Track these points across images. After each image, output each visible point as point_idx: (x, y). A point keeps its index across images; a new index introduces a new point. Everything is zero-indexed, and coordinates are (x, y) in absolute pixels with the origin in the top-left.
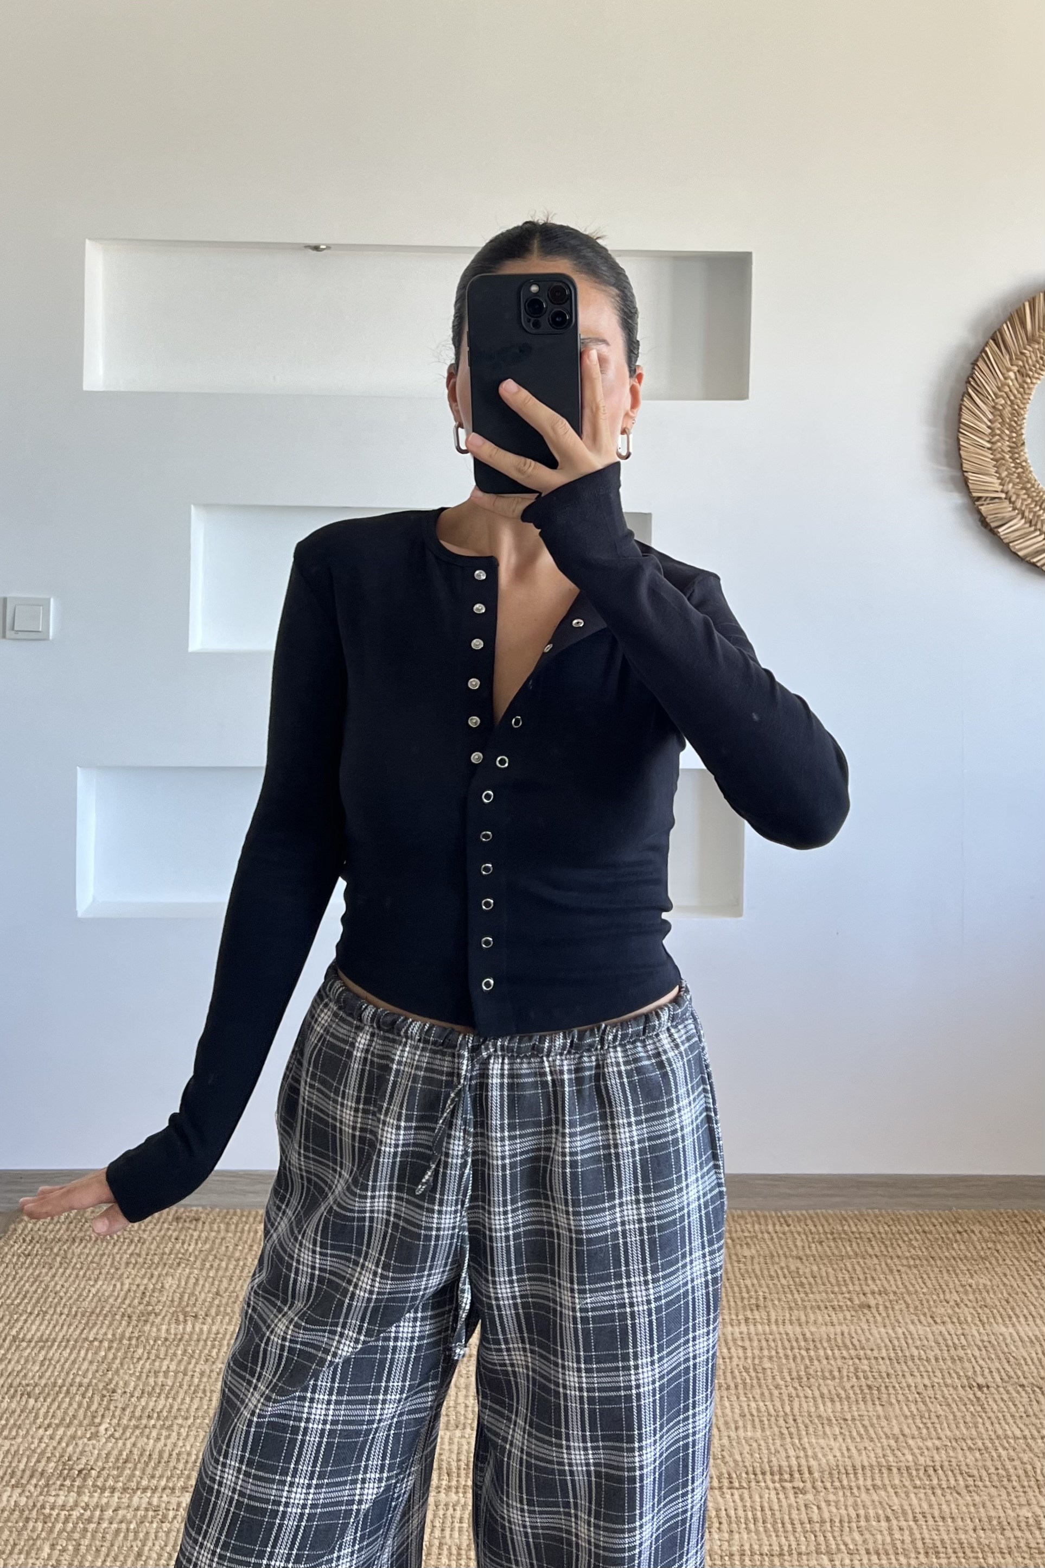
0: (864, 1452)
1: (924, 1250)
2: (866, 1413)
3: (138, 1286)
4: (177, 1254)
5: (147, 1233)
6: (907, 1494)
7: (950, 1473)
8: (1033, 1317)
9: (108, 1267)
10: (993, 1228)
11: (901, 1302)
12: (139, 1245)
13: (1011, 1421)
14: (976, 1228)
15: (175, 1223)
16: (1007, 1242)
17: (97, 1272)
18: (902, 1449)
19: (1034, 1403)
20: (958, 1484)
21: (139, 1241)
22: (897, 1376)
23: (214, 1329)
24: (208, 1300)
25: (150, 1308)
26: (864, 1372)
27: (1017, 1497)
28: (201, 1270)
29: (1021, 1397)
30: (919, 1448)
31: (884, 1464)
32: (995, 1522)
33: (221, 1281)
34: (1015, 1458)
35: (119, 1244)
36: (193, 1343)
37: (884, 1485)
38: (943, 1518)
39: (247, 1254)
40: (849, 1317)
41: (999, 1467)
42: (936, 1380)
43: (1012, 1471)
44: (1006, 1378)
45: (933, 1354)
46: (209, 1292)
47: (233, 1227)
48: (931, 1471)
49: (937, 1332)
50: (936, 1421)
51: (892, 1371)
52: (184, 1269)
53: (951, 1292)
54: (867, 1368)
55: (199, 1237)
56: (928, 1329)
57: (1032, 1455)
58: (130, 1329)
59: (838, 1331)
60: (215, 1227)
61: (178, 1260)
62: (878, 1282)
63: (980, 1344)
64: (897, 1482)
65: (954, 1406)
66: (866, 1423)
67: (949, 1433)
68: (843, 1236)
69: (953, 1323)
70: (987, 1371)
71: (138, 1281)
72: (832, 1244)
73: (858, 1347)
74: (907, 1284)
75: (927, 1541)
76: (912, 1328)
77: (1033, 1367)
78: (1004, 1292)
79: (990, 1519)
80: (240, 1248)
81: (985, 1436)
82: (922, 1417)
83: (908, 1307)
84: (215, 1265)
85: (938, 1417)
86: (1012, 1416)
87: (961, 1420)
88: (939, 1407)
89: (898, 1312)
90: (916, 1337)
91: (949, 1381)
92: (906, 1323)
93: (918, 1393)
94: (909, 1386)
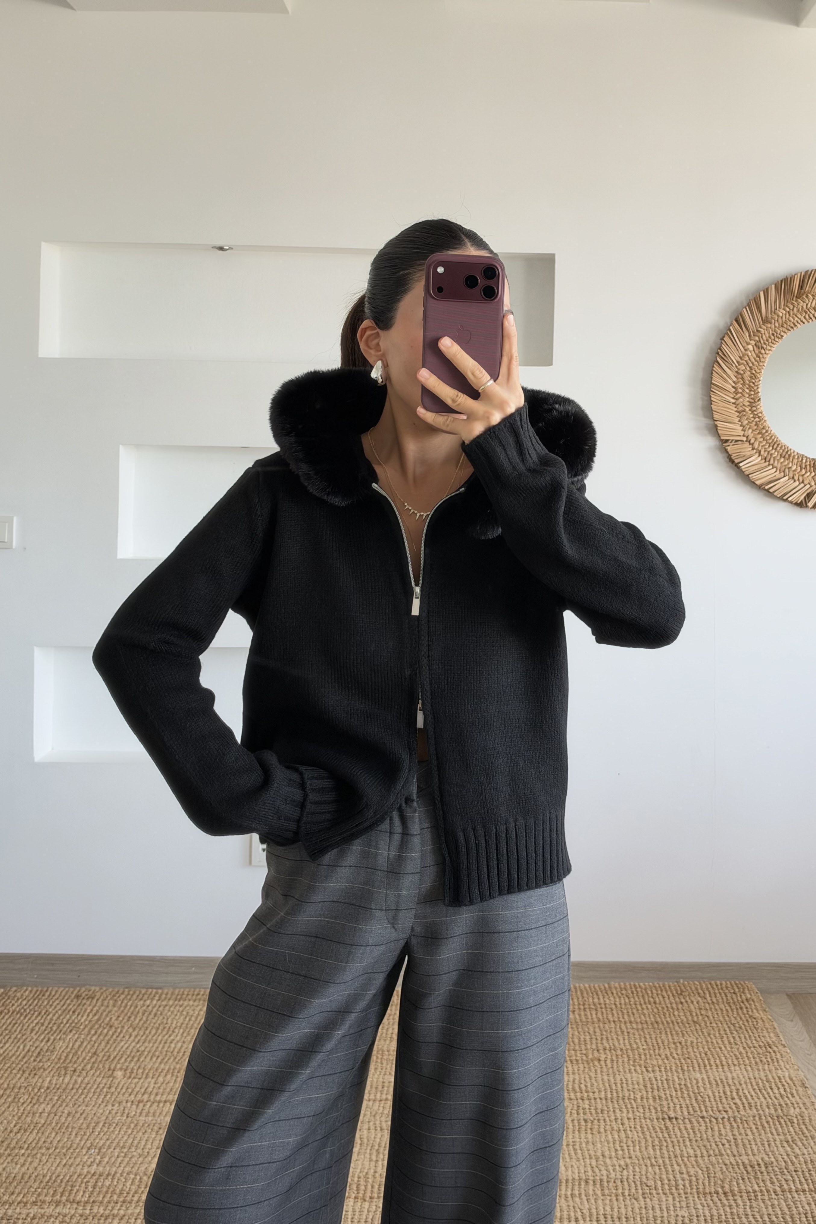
0: (570, 1169)
1: (652, 1016)
2: (578, 1140)
3: (36, 1047)
4: (71, 1023)
5: (53, 1007)
6: (596, 1200)
7: (633, 1183)
8: (722, 1065)
9: (17, 1033)
10: (709, 999)
11: (625, 1056)
12: (45, 1017)
13: (688, 1142)
14: (696, 998)
15: (75, 1000)
16: (716, 1010)
17: (7, 1038)
18: (600, 1166)
19: (710, 1130)
20: (637, 1192)
21: (45, 1014)
22: (608, 1111)
23: (86, 1080)
24: (88, 1058)
25: (41, 1064)
26: (584, 1109)
27: (679, 1202)
28: (88, 1035)
29: (700, 1126)
30: (614, 1165)
31: (584, 1178)
33: (101, 1043)
34: (684, 1171)
35: (29, 1016)
36: (68, 1091)
37: (580, 1194)
39: (125, 1023)
40: (582, 1068)
41: (671, 1177)
42: (638, 1114)
43: (680, 1182)
44: (692, 1112)
45: (640, 1094)
46: (89, 1052)
47: (119, 1003)
48: (619, 1183)
49: (647, 1079)
50: (632, 1145)
51: (605, 1108)
52: (74, 1035)
53: (665, 1048)
54: (587, 1106)
55: (92, 1010)
56: (640, 1076)
57: (698, 1169)
58: (23, 1080)
59: (571, 1079)
60: (106, 1003)
61: (71, 1028)
62: (611, 1041)
63: (677, 1086)
64: (591, 1192)
65: (647, 1133)
66: (577, 1147)
67: (639, 1154)
68: (592, 1007)
69: (660, 1071)
70: (678, 1106)
71: (38, 1043)
72: (582, 1013)
73: (584, 1092)
74: (632, 1042)
76: (628, 1076)
77: (714, 1103)
78: (706, 1047)
80: (121, 1019)
81: (666, 1155)
82: (620, 1142)
83: (629, 1060)
84: (99, 1032)
85: (633, 1142)
86: (690, 1140)
87: (650, 1144)
88: (635, 1134)
89: (620, 1064)
90: (630, 1082)
91: (648, 1115)
92: (625, 1072)
93: (622, 1124)
94: (616, 1119)
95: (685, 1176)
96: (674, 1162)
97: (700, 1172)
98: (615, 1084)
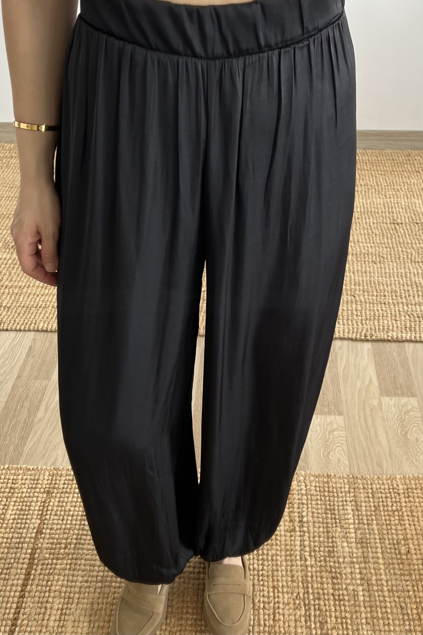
6: (353, 264)
7: (374, 257)
13: (407, 236)
18: (356, 246)
20: (376, 260)
22: (362, 218)
27: (400, 265)
29: (415, 228)
30: (364, 247)
32: (388, 275)
34: (404, 250)
38: (366, 273)
41: (397, 253)
42: (379, 220)
43: (402, 256)
44: (411, 220)
45: (381, 210)
48: (366, 255)
49: (386, 202)
50: (375, 237)
51: (360, 217)
53: (397, 185)
56: (382, 200)
57: (412, 250)
62: (364, 182)
63: (402, 207)
65: (384, 231)
67: (379, 241)
69: (394, 198)
74: (378, 182)
75: (357, 281)
76: (374, 200)
79: (386, 273)
81: (394, 242)
82: (369, 235)
83: (374, 192)
85: (376, 235)
86: (409, 235)
87: (385, 237)
88: (377, 231)
89: (370, 193)
90: (375, 203)
91: (385, 221)
92: (373, 198)
93: (370, 226)
94: (366, 223)
95: (405, 253)
96: (399, 245)
97: (413, 251)
98: (367, 204)
